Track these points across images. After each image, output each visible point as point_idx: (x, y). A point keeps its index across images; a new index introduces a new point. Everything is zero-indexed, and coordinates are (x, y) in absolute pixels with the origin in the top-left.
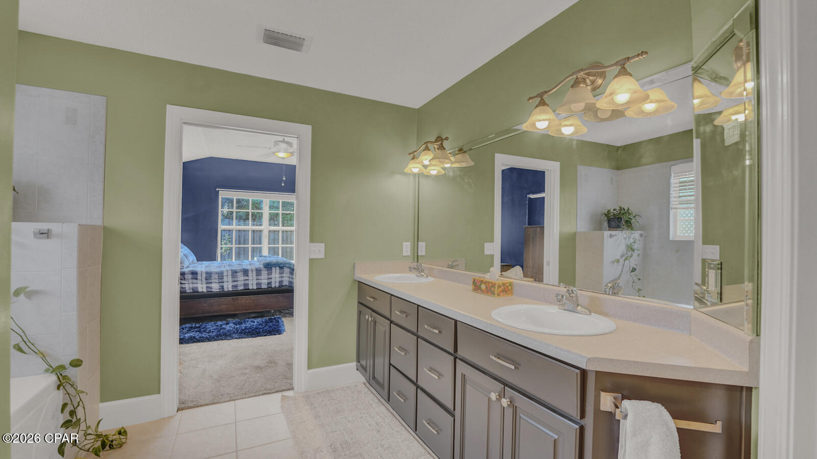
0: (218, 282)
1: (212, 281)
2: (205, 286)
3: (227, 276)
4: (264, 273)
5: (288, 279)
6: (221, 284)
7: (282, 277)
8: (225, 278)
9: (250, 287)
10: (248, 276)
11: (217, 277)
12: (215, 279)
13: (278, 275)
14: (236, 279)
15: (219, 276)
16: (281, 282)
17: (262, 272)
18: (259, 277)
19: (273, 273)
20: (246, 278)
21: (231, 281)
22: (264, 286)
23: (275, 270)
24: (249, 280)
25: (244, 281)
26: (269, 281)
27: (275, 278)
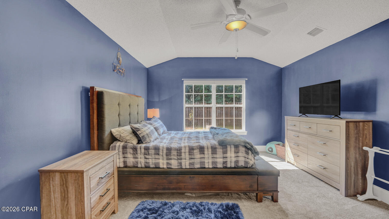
0: (176, 158)
1: (172, 157)
2: (165, 162)
3: (185, 153)
4: (220, 151)
5: (243, 159)
6: (179, 160)
7: (237, 156)
8: (183, 154)
9: (206, 166)
10: (204, 154)
11: (176, 154)
12: (174, 155)
13: (233, 155)
14: (193, 157)
15: (177, 153)
16: (237, 162)
17: (218, 150)
18: (215, 156)
19: (229, 152)
20: (202, 156)
21: (188, 158)
22: (220, 166)
23: (230, 149)
24: (205, 159)
25: (200, 159)
26: (224, 161)
27: (231, 157)
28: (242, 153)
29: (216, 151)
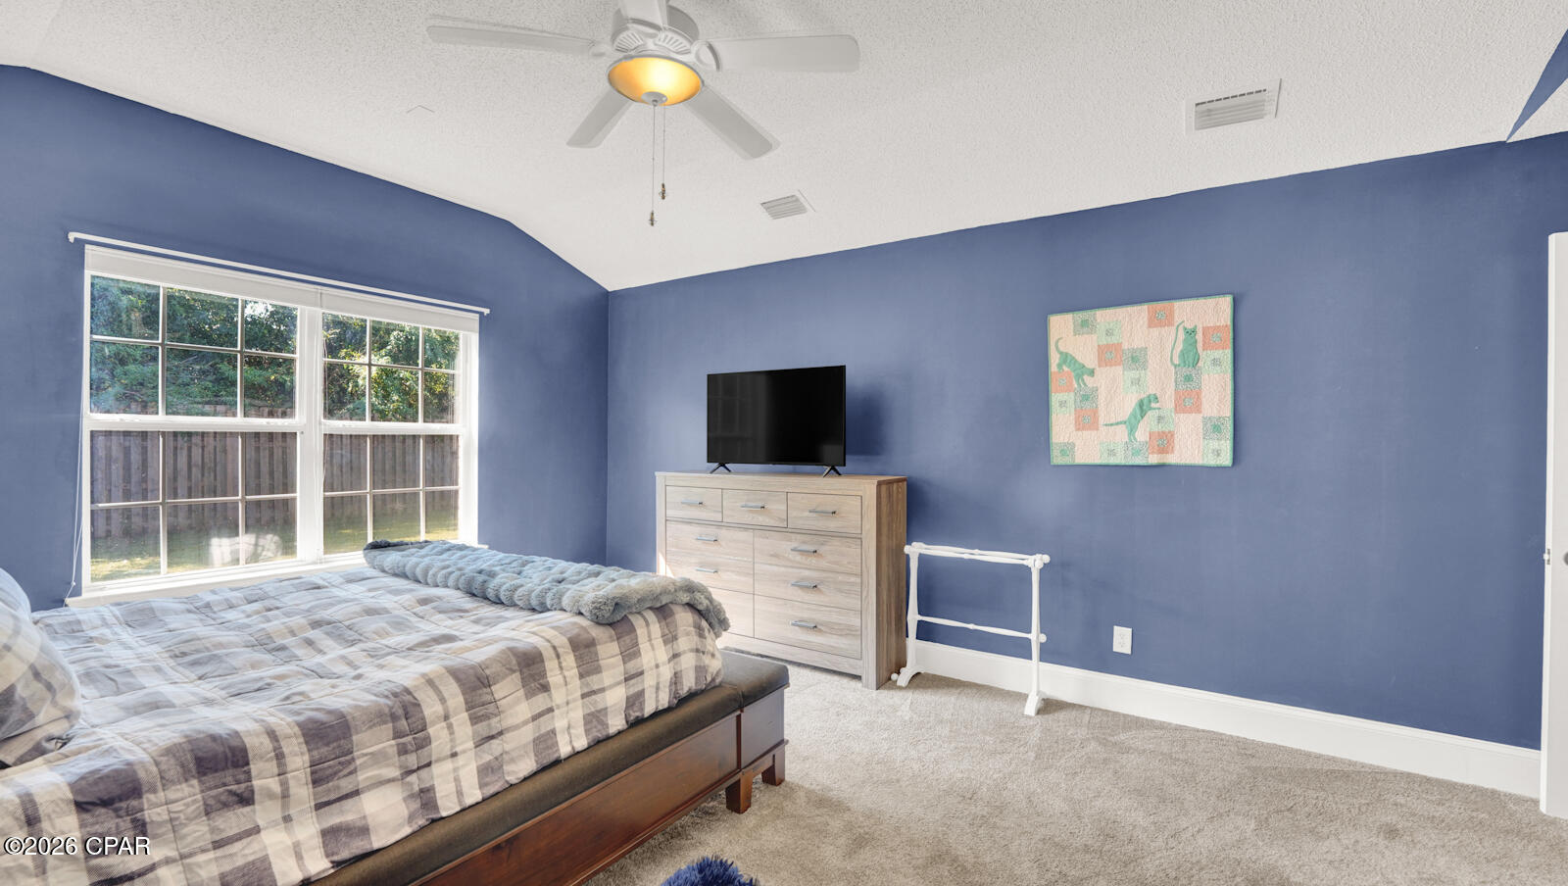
0: (395, 773)
1: (363, 777)
2: (308, 830)
3: (446, 718)
4: (609, 650)
5: (691, 661)
6: (413, 778)
7: (675, 656)
8: (437, 731)
9: (564, 749)
10: (545, 688)
11: (390, 745)
12: (377, 758)
13: (662, 654)
14: (495, 724)
15: (398, 735)
16: (675, 680)
17: (600, 651)
18: (592, 683)
19: (644, 646)
20: (540, 702)
21: (471, 744)
22: (615, 723)
23: (645, 630)
24: (557, 712)
25: (535, 722)
26: (633, 691)
27: (657, 666)
28: (688, 634)
29: (596, 654)
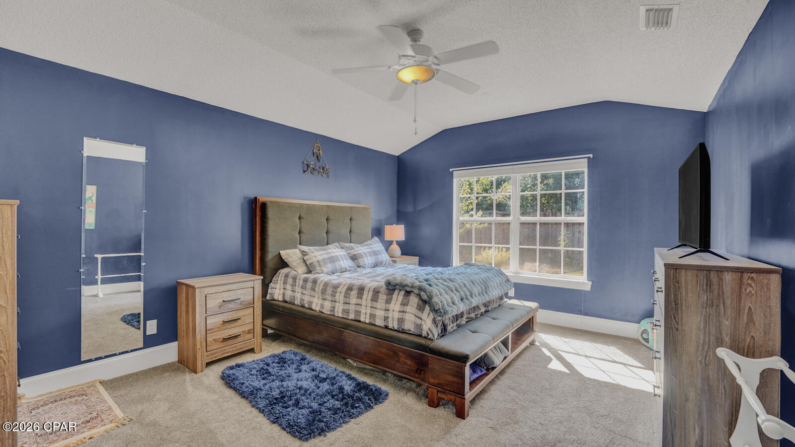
0: (330, 300)
1: (327, 297)
2: (319, 302)
3: (341, 293)
4: (382, 298)
5: (413, 318)
6: (333, 303)
7: (403, 312)
8: (338, 295)
9: (362, 319)
10: (361, 298)
11: (331, 293)
12: (329, 294)
13: (398, 307)
14: (348, 300)
15: (333, 291)
16: (401, 321)
17: (380, 295)
18: (375, 304)
19: (393, 302)
20: (359, 301)
21: (342, 302)
22: (379, 322)
23: (396, 296)
24: (362, 307)
25: (356, 306)
26: (386, 315)
27: (393, 311)
28: (413, 306)
29: (378, 296)
